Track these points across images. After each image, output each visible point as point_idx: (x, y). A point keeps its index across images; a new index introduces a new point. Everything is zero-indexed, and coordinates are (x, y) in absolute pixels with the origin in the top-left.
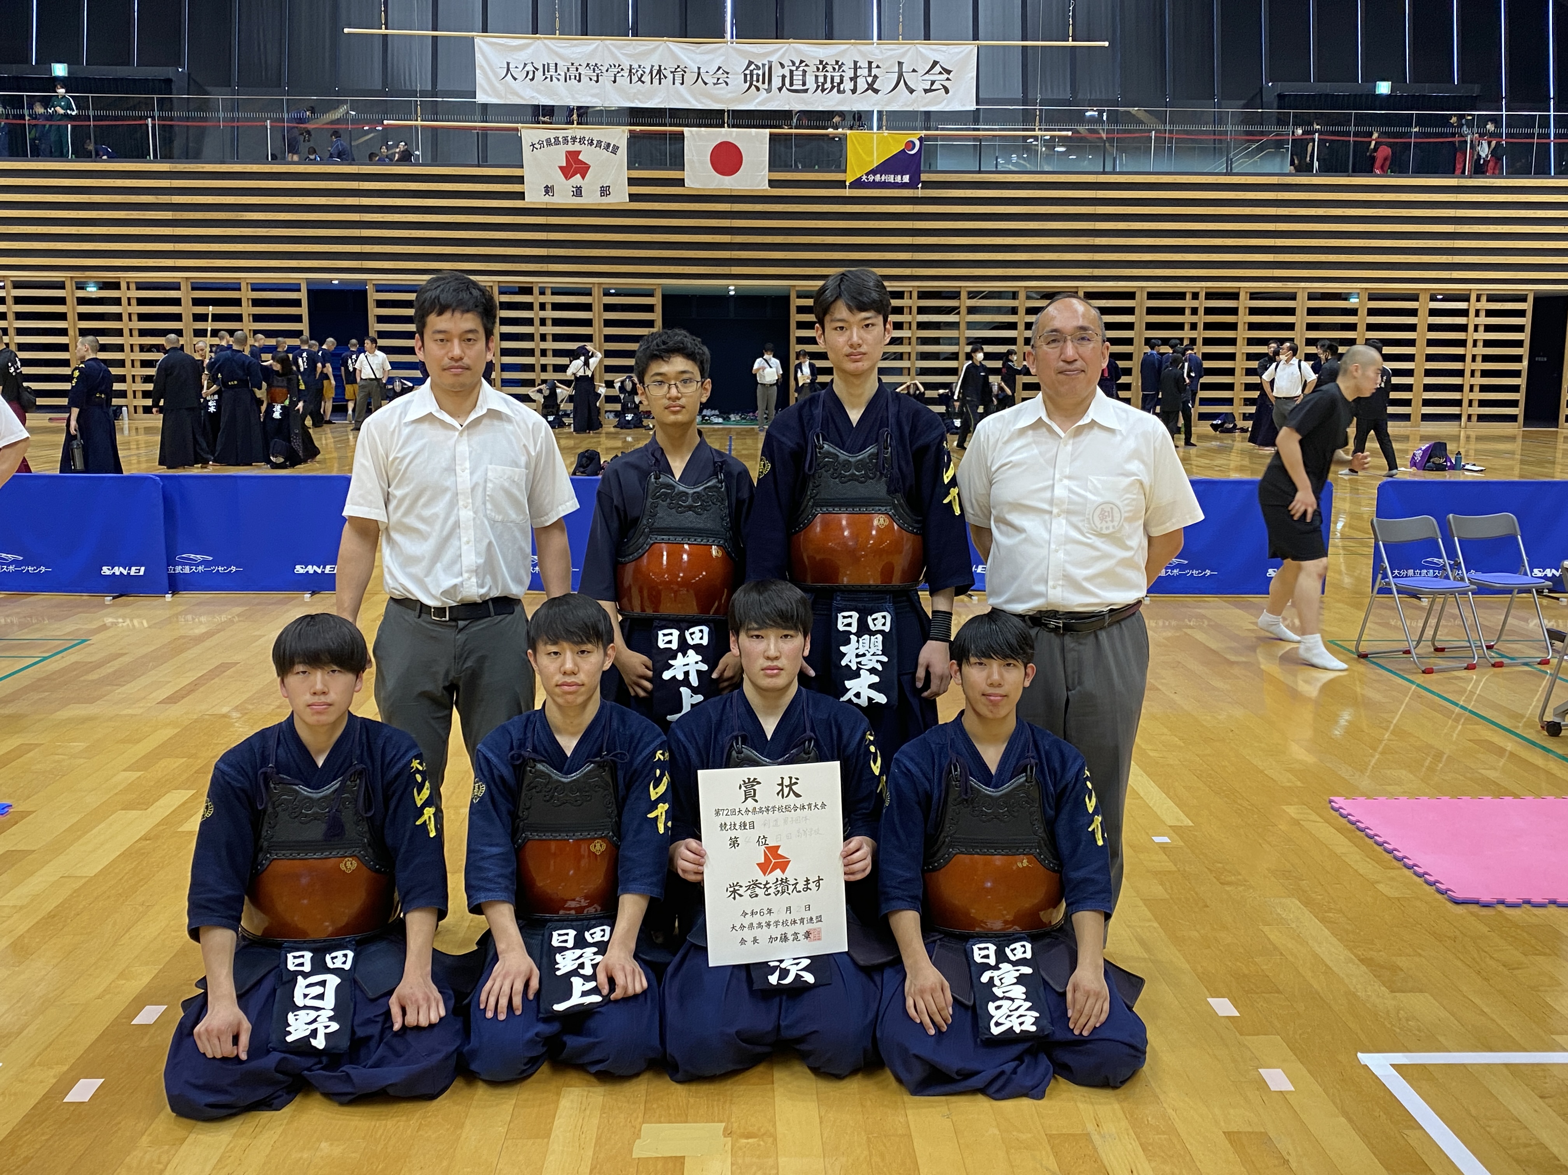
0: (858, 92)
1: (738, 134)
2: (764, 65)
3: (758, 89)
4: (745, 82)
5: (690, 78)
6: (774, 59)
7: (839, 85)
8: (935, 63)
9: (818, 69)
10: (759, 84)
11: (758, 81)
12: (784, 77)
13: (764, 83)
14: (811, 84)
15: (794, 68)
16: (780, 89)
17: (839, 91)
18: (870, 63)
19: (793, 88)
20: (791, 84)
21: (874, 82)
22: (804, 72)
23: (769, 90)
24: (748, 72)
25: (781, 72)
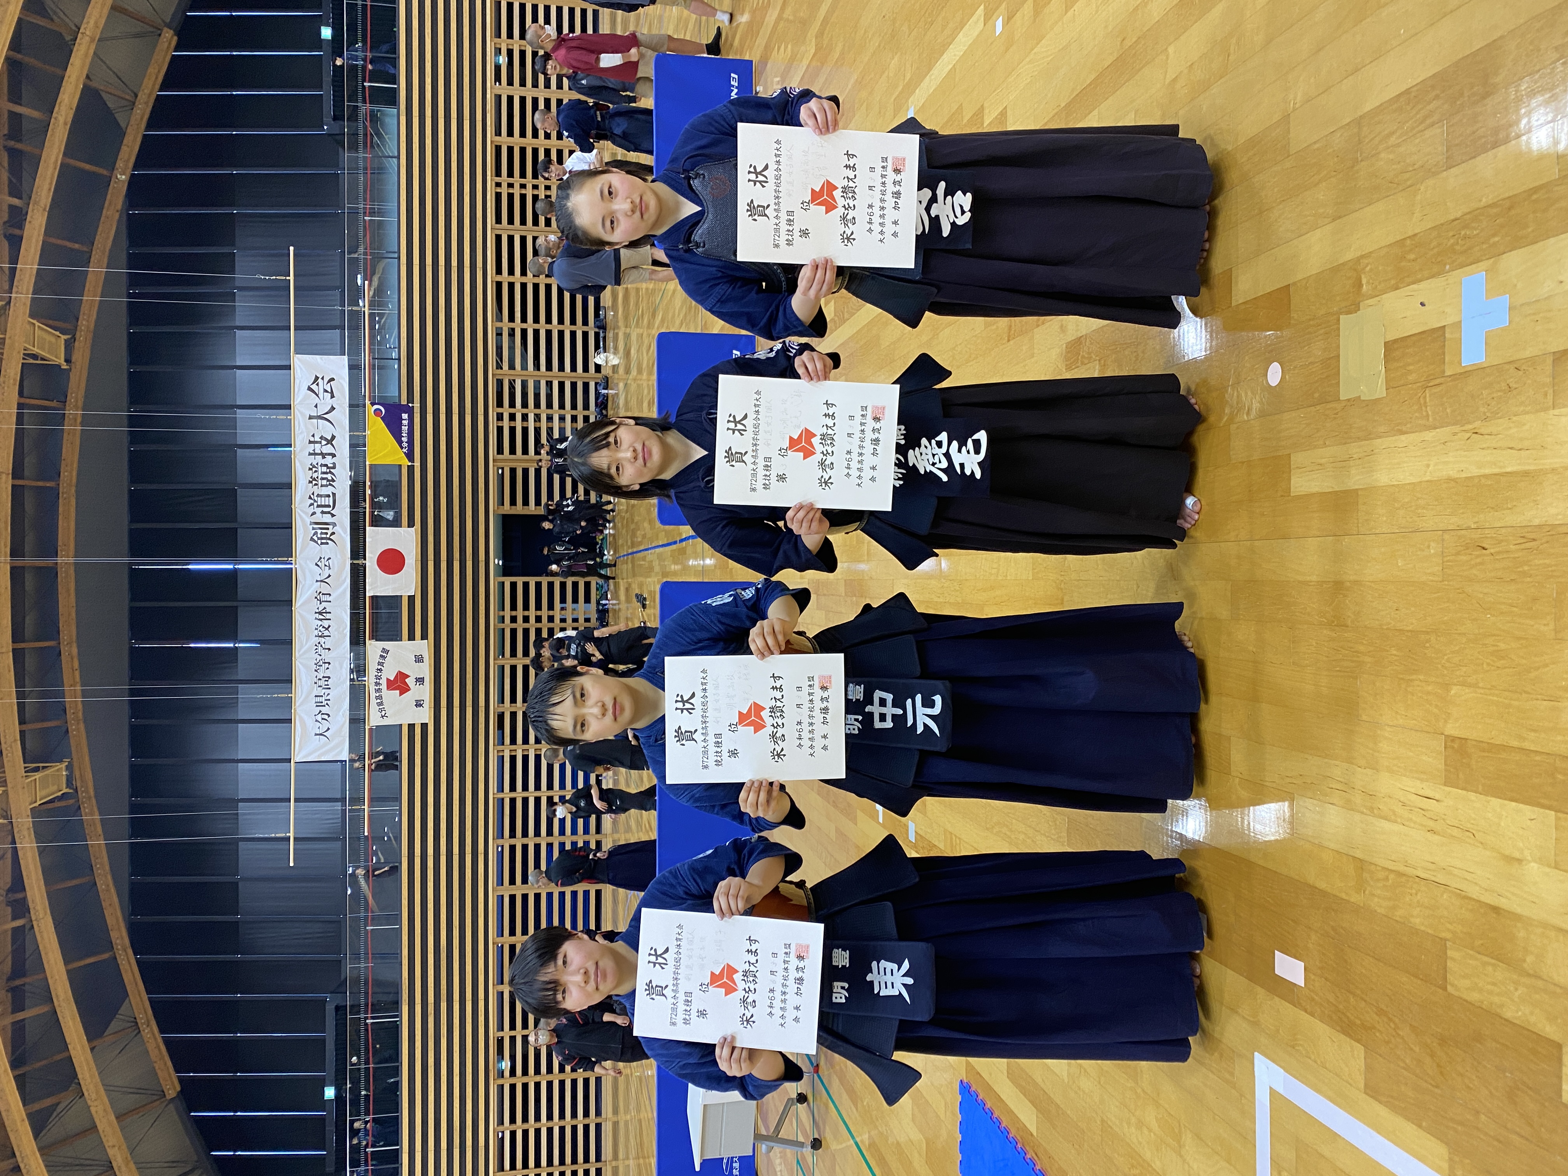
0: (334, 452)
1: (371, 552)
2: (313, 529)
3: (333, 533)
4: (327, 543)
6: (308, 520)
7: (328, 468)
8: (310, 389)
9: (316, 485)
10: (329, 532)
11: (327, 534)
12: (323, 512)
13: (328, 529)
14: (328, 490)
15: (315, 504)
16: (333, 515)
17: (334, 468)
18: (310, 442)
19: (331, 505)
21: (326, 439)
22: (318, 496)
23: (334, 525)
24: (319, 542)
25: (319, 515)
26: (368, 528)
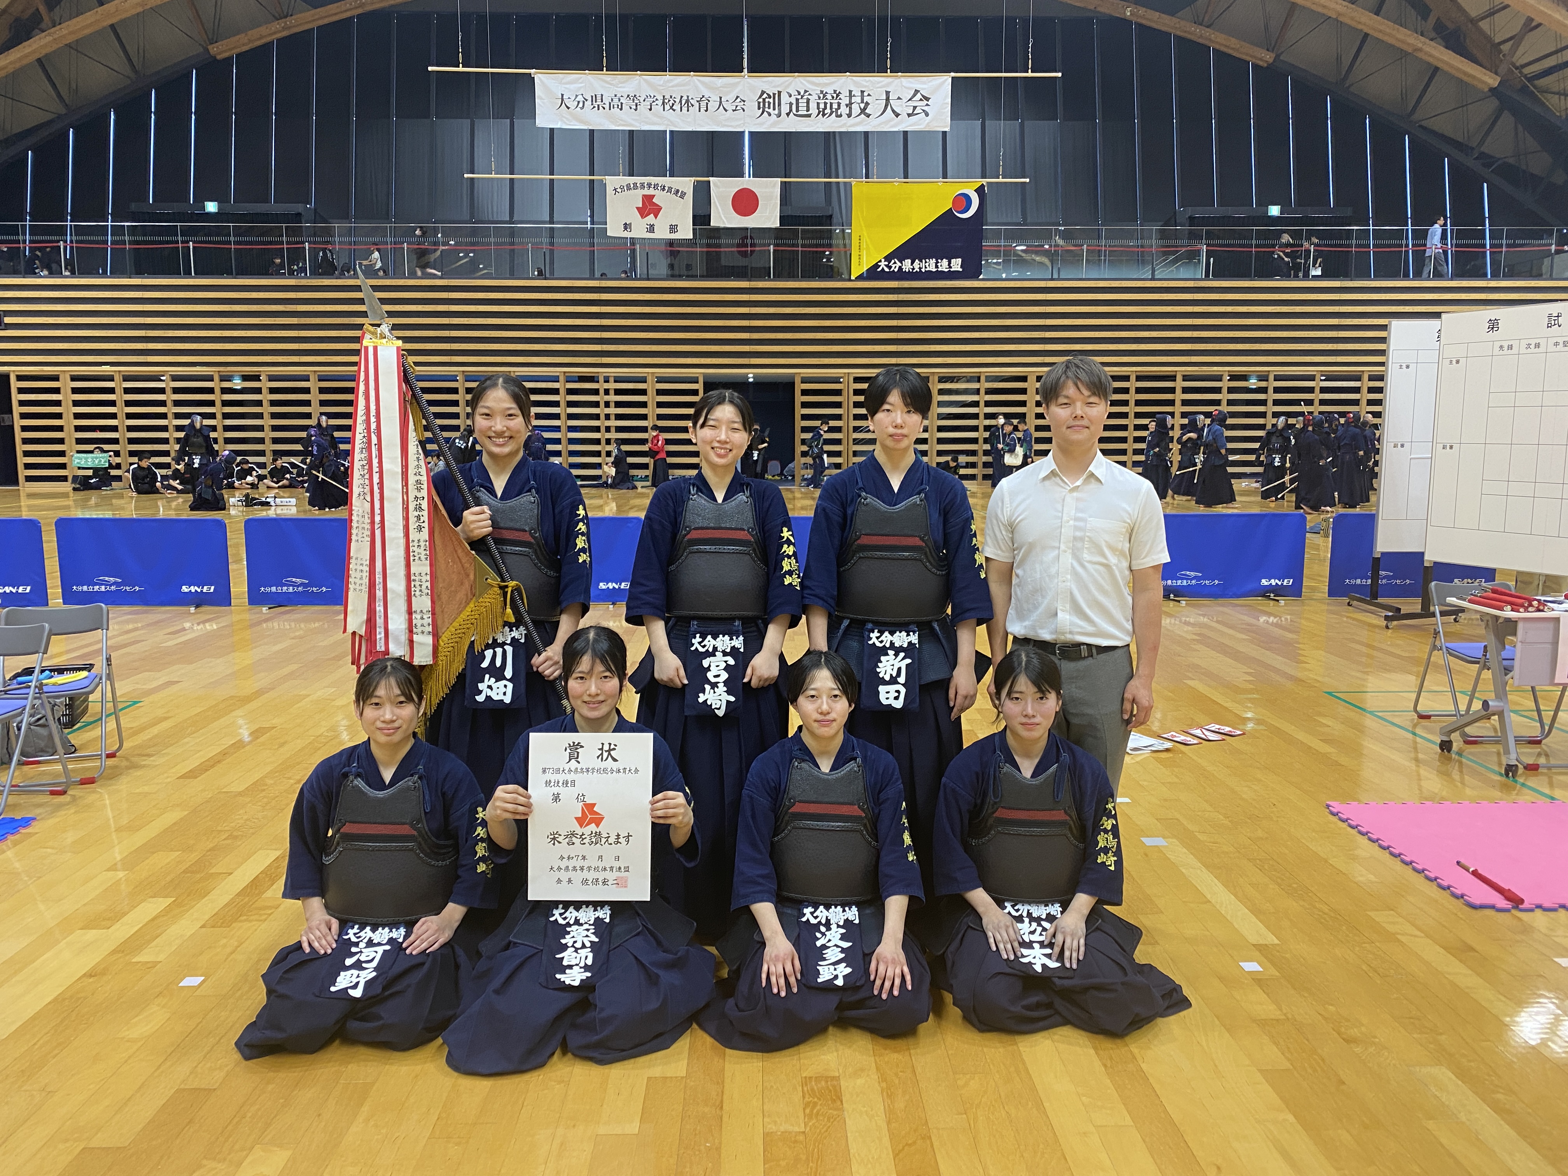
0: (853, 116)
2: (774, 94)
3: (770, 114)
4: (759, 108)
5: (713, 105)
6: (783, 89)
7: (837, 110)
8: (917, 92)
9: (819, 98)
10: (771, 110)
12: (791, 104)
13: (774, 109)
14: (813, 110)
16: (788, 114)
17: (837, 116)
18: (862, 92)
19: (799, 113)
20: (797, 110)
21: (865, 109)
22: (808, 101)
23: (779, 115)
24: (761, 100)
25: (789, 100)
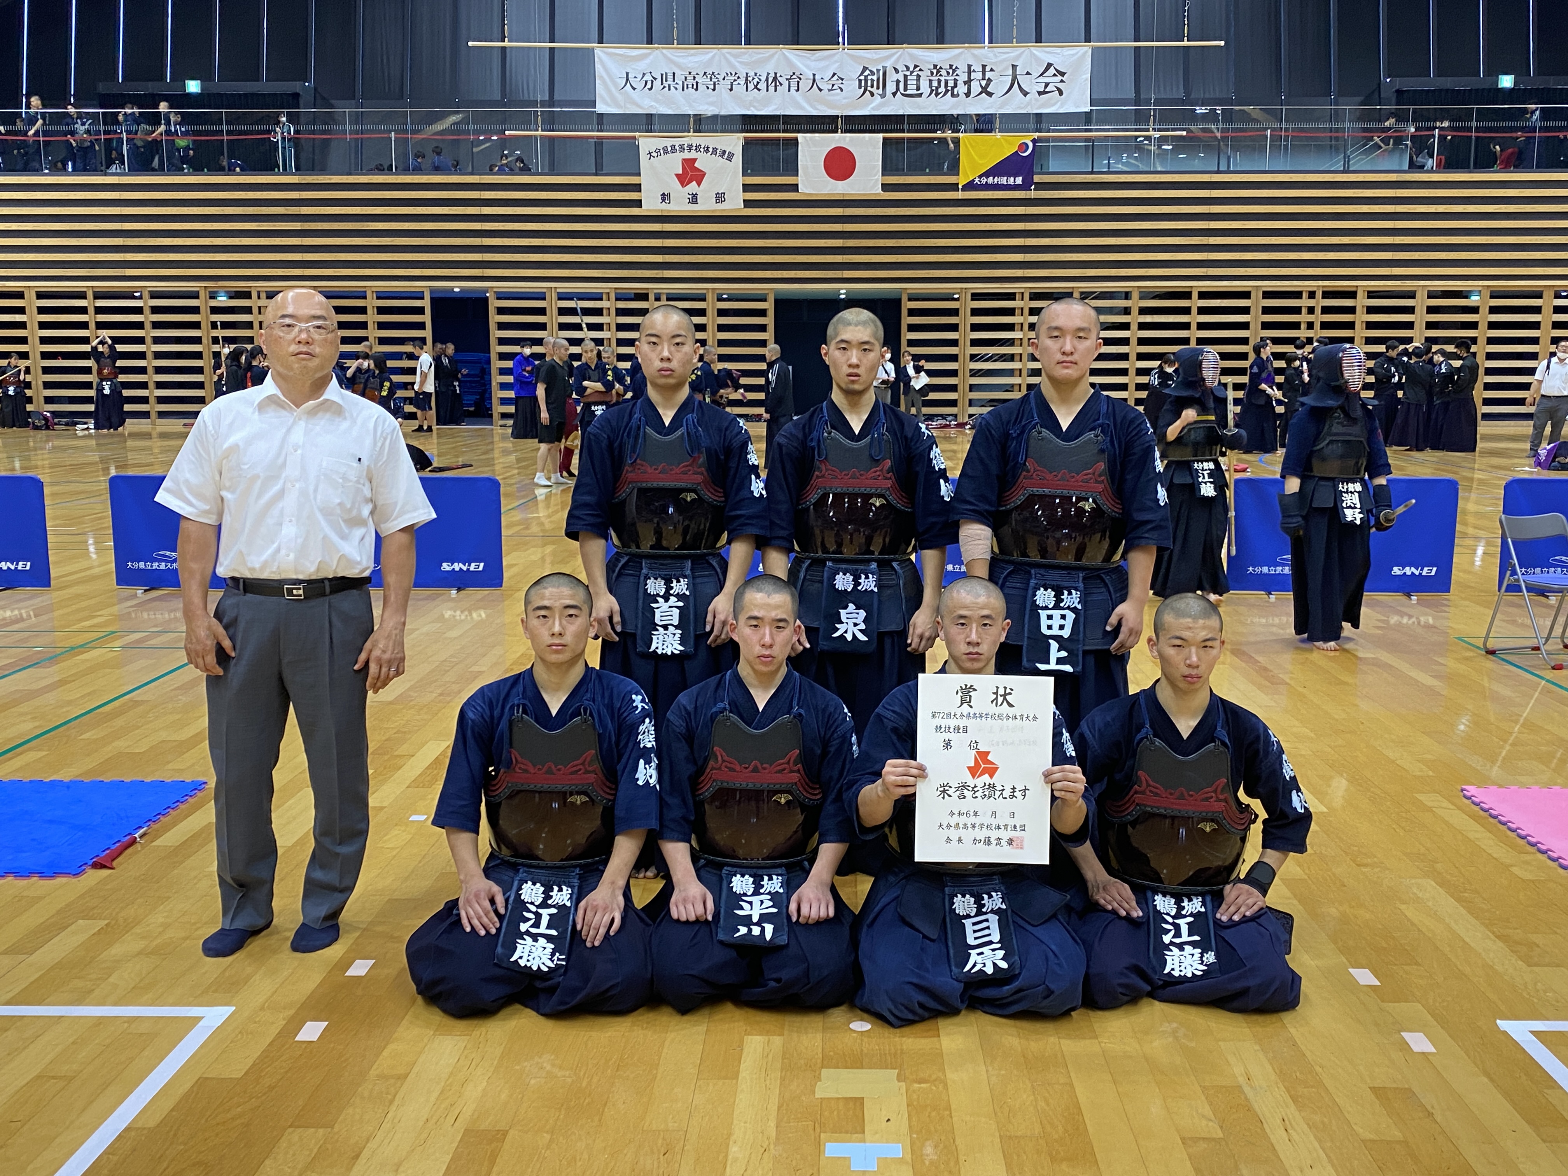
0: (972, 95)
1: (851, 139)
2: (878, 71)
3: (872, 94)
4: (860, 87)
6: (889, 64)
7: (953, 88)
8: (1049, 65)
9: (932, 73)
10: (874, 90)
11: (872, 86)
12: (898, 82)
13: (878, 88)
14: (925, 88)
15: (908, 73)
16: (894, 94)
17: (953, 95)
18: (984, 67)
19: (908, 92)
20: (906, 89)
21: (987, 85)
22: (918, 76)
23: (883, 95)
24: (862, 78)
25: (895, 77)
26: (881, 136)
